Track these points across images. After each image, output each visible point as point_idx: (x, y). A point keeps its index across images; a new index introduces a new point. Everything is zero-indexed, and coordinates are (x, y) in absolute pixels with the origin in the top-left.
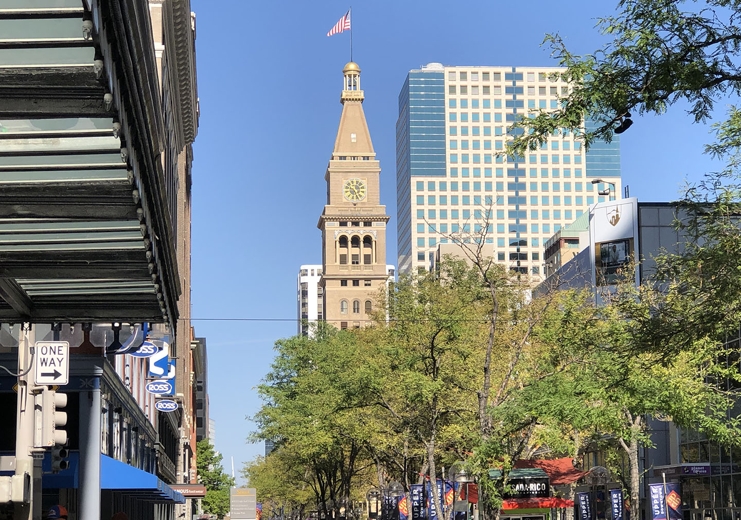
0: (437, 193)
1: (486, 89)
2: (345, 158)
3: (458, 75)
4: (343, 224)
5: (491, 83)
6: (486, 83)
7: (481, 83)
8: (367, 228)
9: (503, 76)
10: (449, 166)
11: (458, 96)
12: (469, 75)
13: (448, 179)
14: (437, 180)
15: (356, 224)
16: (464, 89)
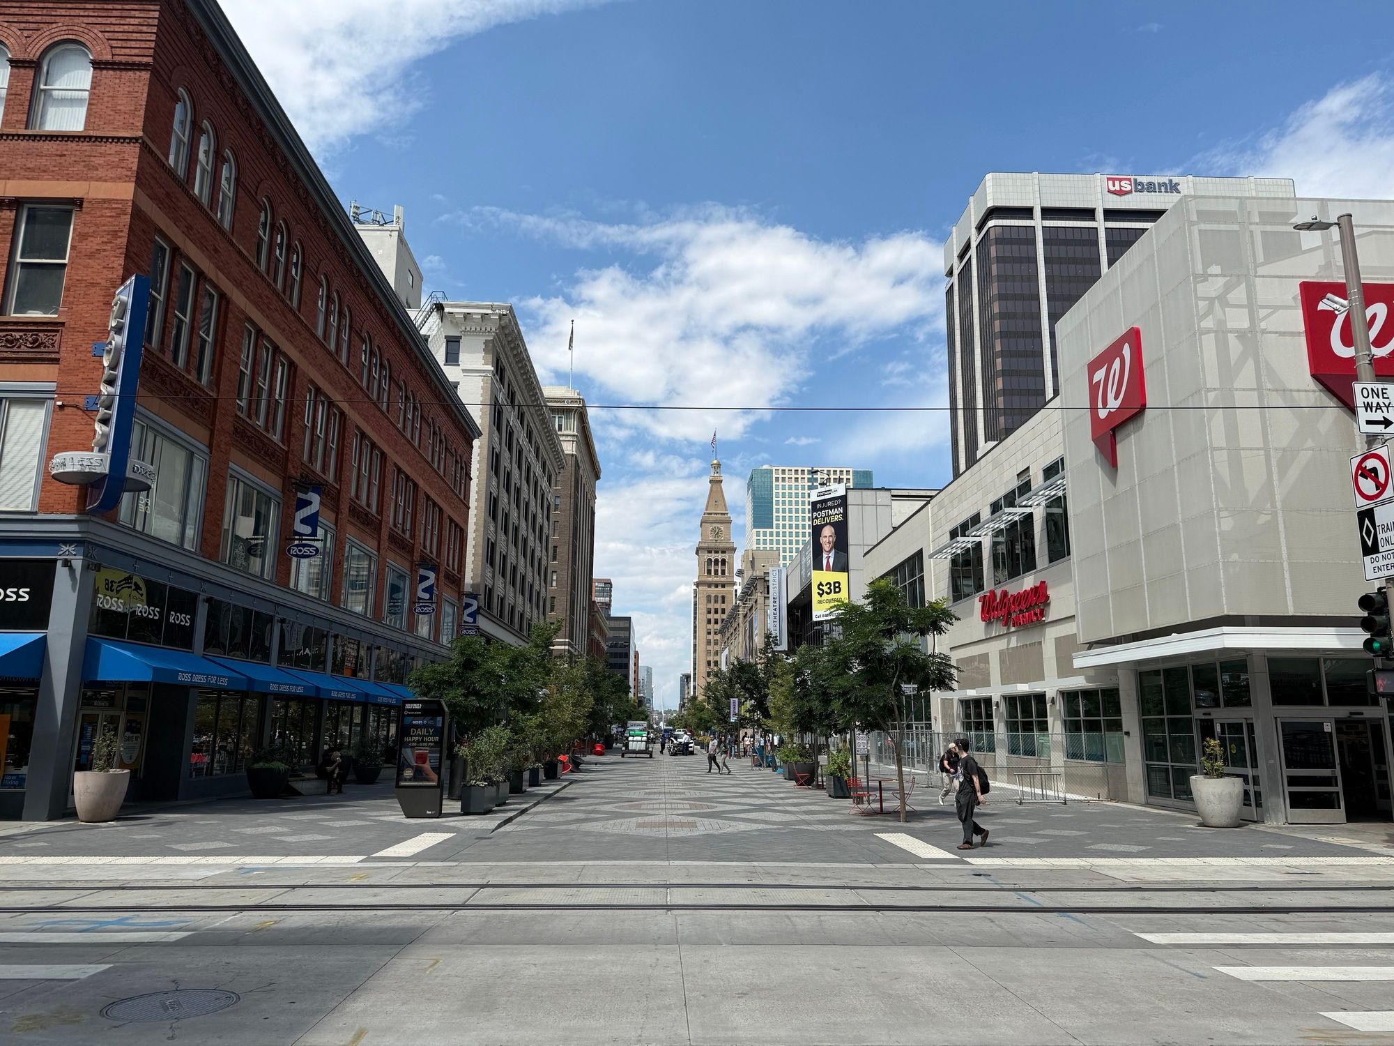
0: (768, 538)
1: (796, 479)
2: (711, 514)
3: (780, 471)
4: (710, 552)
5: (800, 476)
6: (797, 476)
7: (794, 476)
8: (723, 555)
9: (806, 472)
10: (775, 522)
11: (780, 483)
12: (787, 471)
13: (774, 530)
14: (768, 530)
15: (717, 552)
16: (784, 479)
